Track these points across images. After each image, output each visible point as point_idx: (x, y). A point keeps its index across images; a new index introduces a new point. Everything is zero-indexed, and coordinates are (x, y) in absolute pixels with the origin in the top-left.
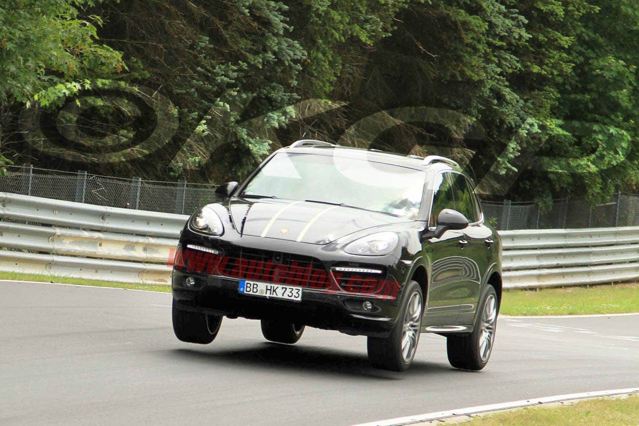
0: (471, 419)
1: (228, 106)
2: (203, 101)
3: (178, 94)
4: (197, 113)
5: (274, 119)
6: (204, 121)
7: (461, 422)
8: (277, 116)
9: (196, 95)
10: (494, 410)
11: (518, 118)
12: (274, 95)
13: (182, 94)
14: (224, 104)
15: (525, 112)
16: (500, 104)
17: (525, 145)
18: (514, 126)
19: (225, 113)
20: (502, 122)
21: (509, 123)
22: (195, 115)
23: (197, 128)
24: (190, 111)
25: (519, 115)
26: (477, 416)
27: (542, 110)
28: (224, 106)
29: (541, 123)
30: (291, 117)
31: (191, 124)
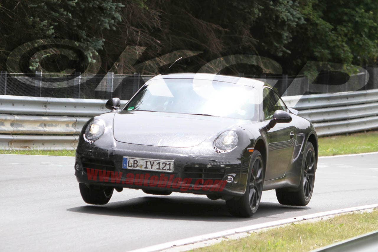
0: (250, 235)
1: (70, 15)
2: (51, 12)
3: (31, 8)
4: (46, 21)
5: (106, 23)
6: (52, 27)
7: (240, 238)
8: (108, 20)
9: (46, 7)
10: (268, 227)
11: (289, 14)
12: (104, 5)
13: (35, 7)
14: (67, 13)
15: (294, 9)
16: (275, 5)
17: (295, 34)
18: (286, 20)
19: (68, 20)
20: (277, 17)
21: (283, 18)
22: (45, 22)
23: (47, 32)
24: (42, 20)
25: (289, 12)
26: (254, 232)
27: (306, 7)
28: (67, 14)
29: (306, 17)
30: (119, 21)
31: (42, 30)
